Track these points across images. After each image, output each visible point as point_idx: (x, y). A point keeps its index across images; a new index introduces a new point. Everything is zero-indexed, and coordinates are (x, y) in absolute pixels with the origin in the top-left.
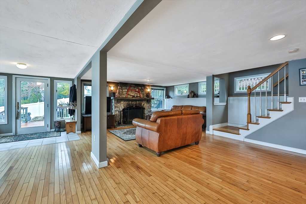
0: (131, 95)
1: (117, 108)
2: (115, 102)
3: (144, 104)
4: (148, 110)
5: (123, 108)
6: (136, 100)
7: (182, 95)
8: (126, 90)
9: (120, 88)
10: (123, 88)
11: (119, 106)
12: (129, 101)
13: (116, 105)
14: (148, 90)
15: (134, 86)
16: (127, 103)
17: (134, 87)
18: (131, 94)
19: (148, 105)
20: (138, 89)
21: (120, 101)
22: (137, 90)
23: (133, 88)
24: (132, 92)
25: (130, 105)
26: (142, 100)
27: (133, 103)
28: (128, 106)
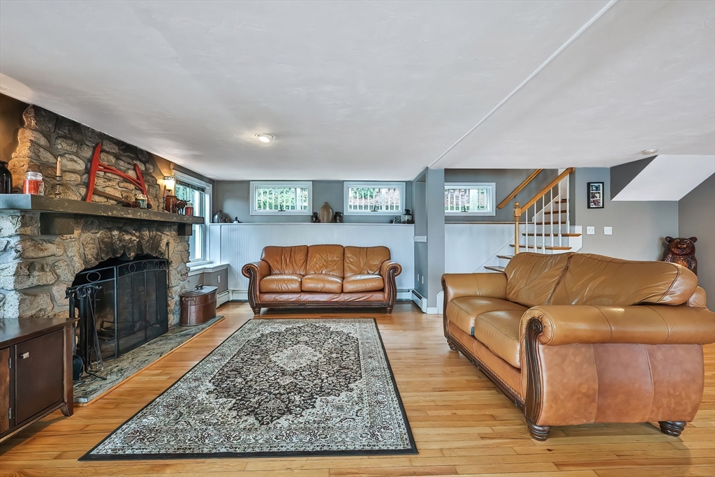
0: (108, 197)
1: (42, 269)
2: (28, 230)
3: (168, 244)
4: (179, 269)
5: (79, 266)
6: (140, 224)
7: (283, 213)
8: (81, 166)
9: (43, 141)
10: (62, 145)
11: (50, 260)
12: (110, 230)
13: (31, 253)
15: (115, 150)
16: (101, 241)
17: (117, 157)
18: (109, 191)
19: (180, 248)
20: (135, 168)
22: (132, 174)
23: (113, 160)
24: (109, 180)
25: (115, 251)
26: (161, 225)
27: (127, 237)
28: (107, 254)
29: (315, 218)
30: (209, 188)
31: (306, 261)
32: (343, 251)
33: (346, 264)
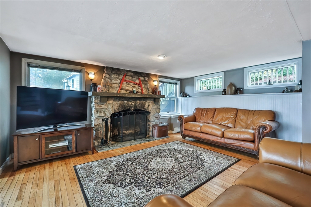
0: (127, 90)
1: (101, 112)
2: (96, 101)
3: (149, 106)
4: (155, 115)
5: (112, 112)
6: (135, 99)
7: (209, 91)
8: (119, 81)
9: (108, 76)
10: (113, 76)
11: (103, 110)
12: (123, 101)
13: (98, 107)
14: (155, 83)
15: (132, 74)
16: (120, 104)
17: (132, 77)
18: (127, 88)
19: (155, 107)
20: (139, 80)
21: (106, 99)
22: (137, 82)
23: (131, 78)
24: (128, 85)
25: (125, 108)
26: (145, 99)
27: (130, 103)
28: (122, 108)
29: (224, 92)
30: (179, 82)
31: (213, 116)
32: (237, 111)
33: (237, 120)
